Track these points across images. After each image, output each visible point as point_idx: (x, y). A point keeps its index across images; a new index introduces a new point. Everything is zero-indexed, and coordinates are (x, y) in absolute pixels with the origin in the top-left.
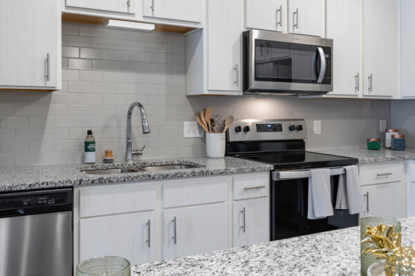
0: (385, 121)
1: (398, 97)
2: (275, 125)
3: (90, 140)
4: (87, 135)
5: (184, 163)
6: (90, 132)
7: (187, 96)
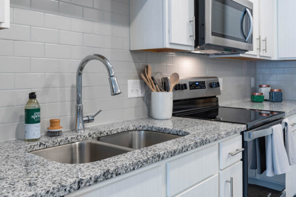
0: (254, 78)
1: (275, 58)
2: (201, 82)
3: (33, 106)
4: (28, 99)
5: (141, 128)
6: (32, 96)
7: (131, 51)
